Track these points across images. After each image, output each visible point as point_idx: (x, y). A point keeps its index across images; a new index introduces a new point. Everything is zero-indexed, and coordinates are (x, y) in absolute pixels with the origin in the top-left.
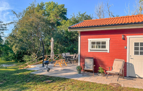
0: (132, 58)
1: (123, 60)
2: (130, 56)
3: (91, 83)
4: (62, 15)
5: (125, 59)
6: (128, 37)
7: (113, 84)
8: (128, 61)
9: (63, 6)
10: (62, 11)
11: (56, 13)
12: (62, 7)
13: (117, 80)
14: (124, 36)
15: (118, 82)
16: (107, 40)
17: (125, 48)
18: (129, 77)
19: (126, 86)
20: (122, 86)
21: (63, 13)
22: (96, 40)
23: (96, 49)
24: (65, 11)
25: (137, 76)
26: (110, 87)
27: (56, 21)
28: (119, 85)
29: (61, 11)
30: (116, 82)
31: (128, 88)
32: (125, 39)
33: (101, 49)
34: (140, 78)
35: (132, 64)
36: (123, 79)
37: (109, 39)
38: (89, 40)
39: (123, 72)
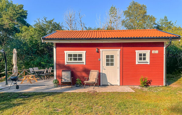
0: (104, 69)
1: (98, 71)
2: (103, 67)
3: (71, 93)
4: (21, 19)
5: (99, 70)
6: (101, 50)
7: (90, 91)
8: (101, 72)
9: (21, 7)
10: (21, 13)
11: (12, 15)
12: (20, 9)
13: (93, 88)
14: (98, 49)
15: (94, 90)
16: (83, 53)
17: (99, 60)
18: (102, 85)
19: (101, 91)
20: (98, 92)
21: (22, 16)
22: (73, 52)
23: (72, 61)
24: (25, 14)
25: (109, 84)
26: (88, 94)
27: (12, 26)
28: (95, 91)
29: (19, 14)
30: (93, 90)
31: (102, 92)
32: (98, 52)
33: (77, 61)
34: (111, 85)
35: (104, 74)
36: (98, 87)
37: (85, 52)
38: (65, 52)
39: (97, 81)
